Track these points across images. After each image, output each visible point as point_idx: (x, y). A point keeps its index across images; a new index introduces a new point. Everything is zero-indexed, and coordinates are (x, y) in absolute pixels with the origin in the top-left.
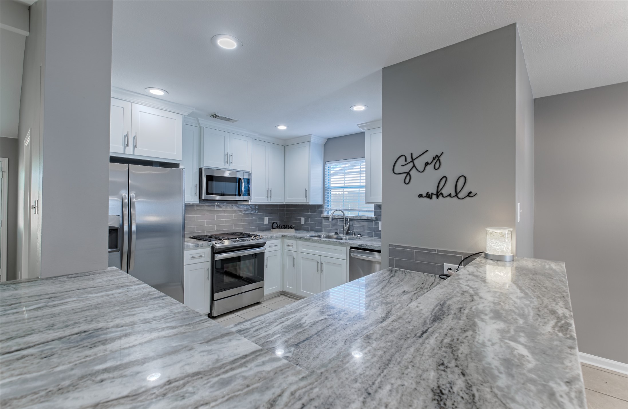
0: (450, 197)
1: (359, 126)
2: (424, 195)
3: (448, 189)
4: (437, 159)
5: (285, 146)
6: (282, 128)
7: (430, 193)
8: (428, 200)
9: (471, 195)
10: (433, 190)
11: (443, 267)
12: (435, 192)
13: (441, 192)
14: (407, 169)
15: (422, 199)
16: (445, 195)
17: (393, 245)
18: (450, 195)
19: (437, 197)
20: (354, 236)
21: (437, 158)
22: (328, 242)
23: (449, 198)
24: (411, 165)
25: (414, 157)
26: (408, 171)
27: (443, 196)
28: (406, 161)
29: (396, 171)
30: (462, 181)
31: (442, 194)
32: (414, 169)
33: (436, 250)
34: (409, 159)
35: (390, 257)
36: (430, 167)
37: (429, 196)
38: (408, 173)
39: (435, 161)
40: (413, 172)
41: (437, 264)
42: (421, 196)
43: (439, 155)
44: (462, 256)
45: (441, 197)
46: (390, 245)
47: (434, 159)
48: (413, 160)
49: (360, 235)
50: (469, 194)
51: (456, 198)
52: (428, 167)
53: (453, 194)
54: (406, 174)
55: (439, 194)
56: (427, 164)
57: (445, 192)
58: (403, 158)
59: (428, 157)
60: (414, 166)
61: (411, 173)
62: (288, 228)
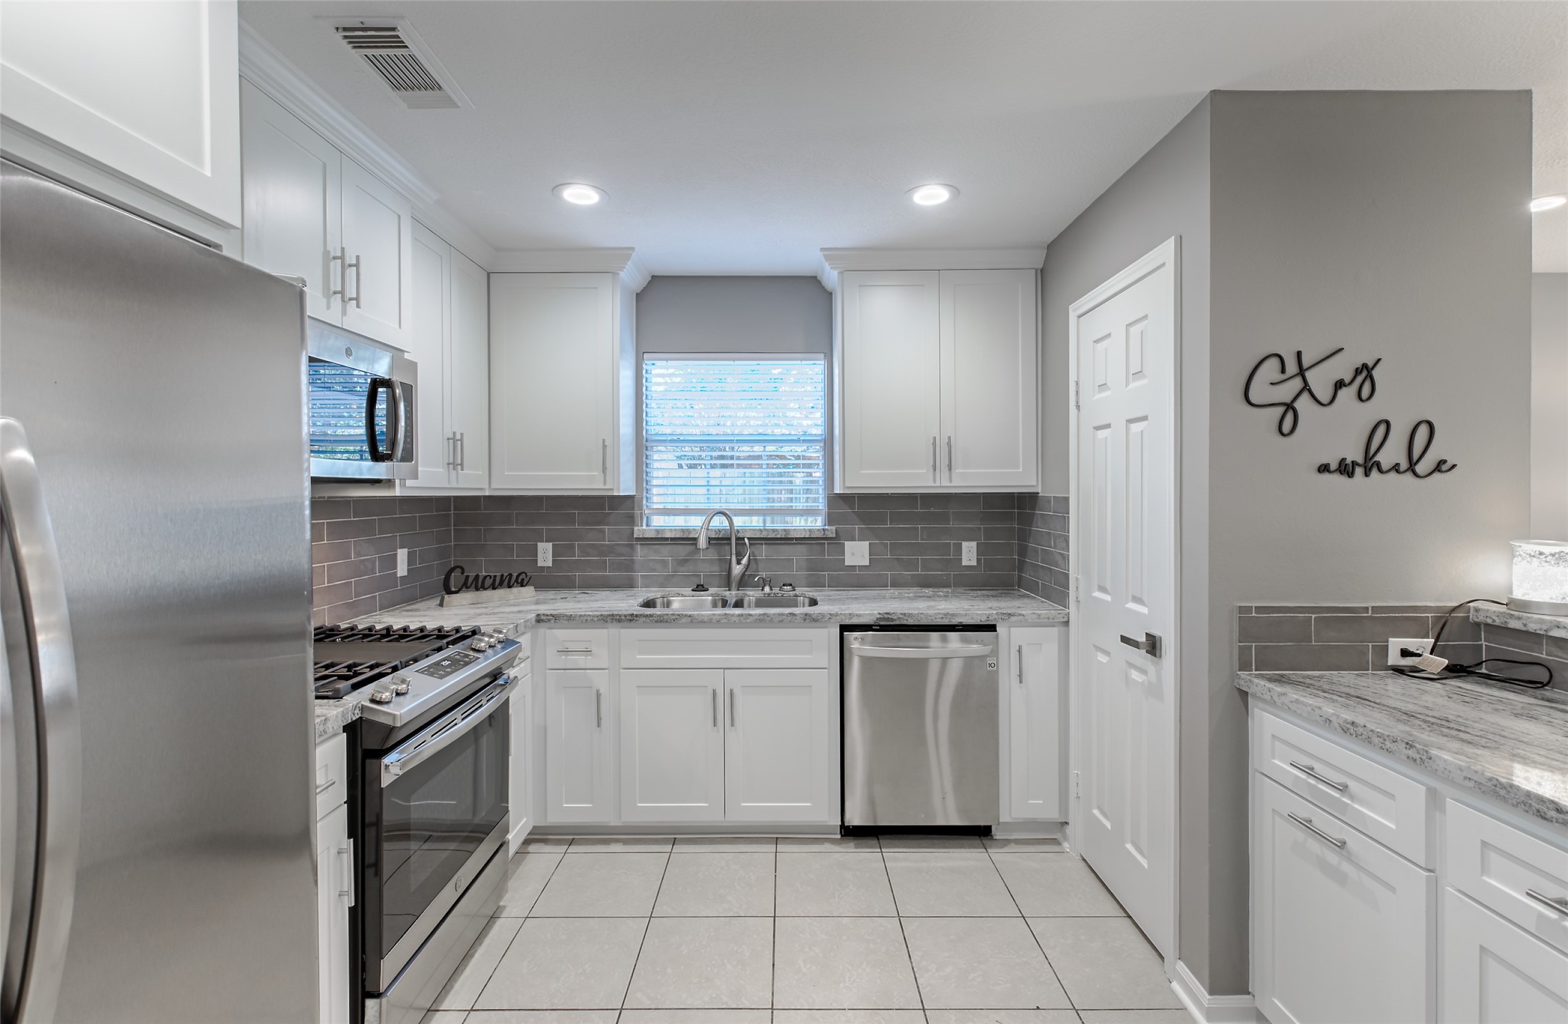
0: (1398, 471)
1: (825, 256)
2: (1334, 466)
3: (1392, 453)
4: (1365, 373)
5: (488, 274)
6: (580, 195)
7: (1349, 461)
8: (1343, 479)
9: (1444, 467)
10: (1355, 454)
11: (1384, 650)
12: (1360, 460)
13: (1377, 458)
14: (1286, 392)
15: (1326, 476)
16: (1385, 467)
17: (1252, 607)
18: (1396, 468)
19: (1367, 475)
20: (767, 589)
21: (1366, 371)
22: (761, 621)
23: (1393, 475)
24: (1297, 384)
25: (1306, 364)
26: (1288, 400)
27: (1380, 470)
28: (1283, 371)
29: (1253, 397)
30: (1423, 432)
31: (1378, 465)
32: (1305, 396)
33: (1367, 608)
34: (1292, 368)
35: (1240, 642)
36: (1347, 394)
37: (1346, 469)
38: (1289, 407)
39: (1360, 379)
40: (1303, 404)
41: (1370, 644)
42: (1324, 468)
43: (1370, 364)
44: (1430, 615)
45: (1374, 473)
46: (1242, 609)
47: (1358, 372)
48: (1302, 372)
49: (791, 585)
50: (1439, 467)
51: (1409, 476)
52: (1343, 393)
53: (1404, 465)
54: (1282, 409)
55: (1370, 465)
56: (1340, 385)
57: (1385, 458)
58: (1274, 362)
59: (1341, 368)
60: (1306, 387)
61: (1297, 405)
62: (510, 587)
